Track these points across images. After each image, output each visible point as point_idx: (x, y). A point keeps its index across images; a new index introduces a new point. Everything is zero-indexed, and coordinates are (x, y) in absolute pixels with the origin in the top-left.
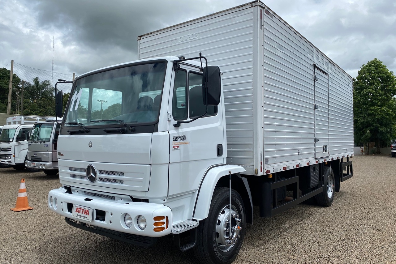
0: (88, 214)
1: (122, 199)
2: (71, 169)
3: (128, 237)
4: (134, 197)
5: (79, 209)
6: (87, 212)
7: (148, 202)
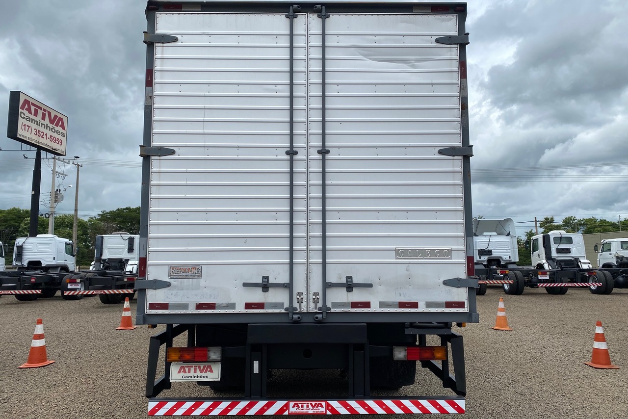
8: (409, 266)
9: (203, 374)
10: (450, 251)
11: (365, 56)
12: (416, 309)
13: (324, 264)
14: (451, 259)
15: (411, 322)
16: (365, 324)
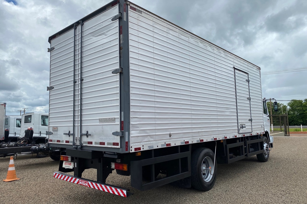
8: (102, 126)
9: (69, 166)
10: (115, 118)
11: (93, 36)
12: (104, 146)
13: (81, 126)
14: (115, 122)
15: (105, 151)
16: (91, 151)
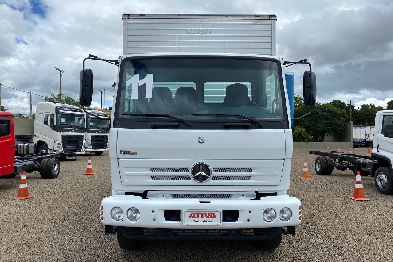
0: (215, 217)
1: (243, 196)
2: (152, 169)
3: (258, 233)
4: (260, 192)
5: (195, 213)
6: (212, 215)
7: (276, 195)
